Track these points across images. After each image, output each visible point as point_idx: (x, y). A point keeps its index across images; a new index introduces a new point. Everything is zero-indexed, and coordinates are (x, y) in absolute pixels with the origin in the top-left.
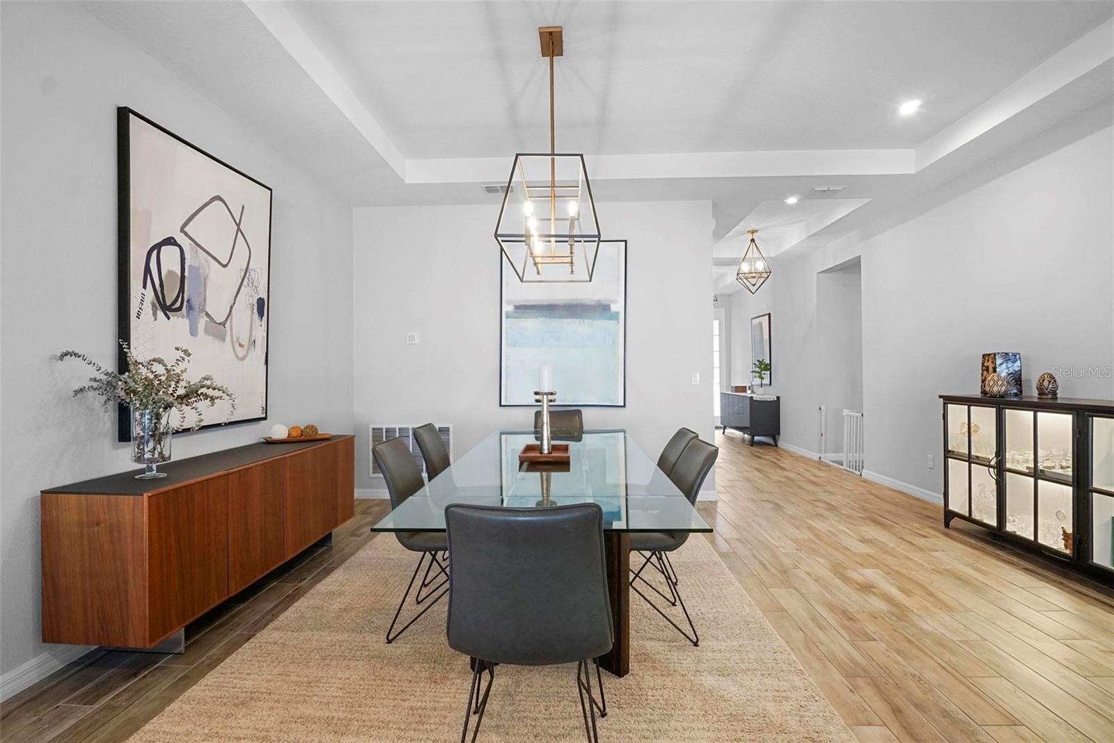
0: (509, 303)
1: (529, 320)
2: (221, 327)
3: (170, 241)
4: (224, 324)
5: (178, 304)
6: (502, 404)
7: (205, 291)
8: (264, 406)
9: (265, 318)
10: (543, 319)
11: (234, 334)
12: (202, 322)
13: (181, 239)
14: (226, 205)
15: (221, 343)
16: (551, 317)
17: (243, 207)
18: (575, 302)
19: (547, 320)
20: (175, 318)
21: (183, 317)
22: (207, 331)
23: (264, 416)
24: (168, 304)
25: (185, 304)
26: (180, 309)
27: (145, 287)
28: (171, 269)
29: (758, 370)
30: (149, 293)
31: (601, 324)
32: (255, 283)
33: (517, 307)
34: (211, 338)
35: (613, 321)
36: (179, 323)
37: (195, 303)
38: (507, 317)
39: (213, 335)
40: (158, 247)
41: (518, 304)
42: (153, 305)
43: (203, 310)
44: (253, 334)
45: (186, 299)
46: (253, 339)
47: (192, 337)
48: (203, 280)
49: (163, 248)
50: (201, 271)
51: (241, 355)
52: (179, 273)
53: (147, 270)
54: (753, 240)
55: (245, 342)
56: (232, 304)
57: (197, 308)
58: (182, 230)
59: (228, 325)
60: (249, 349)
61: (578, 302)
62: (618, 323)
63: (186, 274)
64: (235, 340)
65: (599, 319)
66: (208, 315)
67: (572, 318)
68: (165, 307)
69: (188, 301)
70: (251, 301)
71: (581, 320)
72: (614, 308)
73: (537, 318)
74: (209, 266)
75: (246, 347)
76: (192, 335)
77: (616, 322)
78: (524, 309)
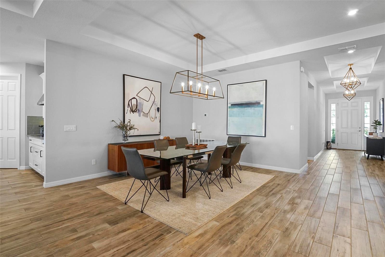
0: (229, 104)
1: (235, 108)
2: (147, 114)
3: (134, 98)
4: (148, 114)
5: (136, 110)
6: (228, 134)
7: (143, 107)
8: (160, 132)
9: (159, 112)
10: (239, 108)
11: (150, 116)
12: (142, 113)
13: (136, 97)
14: (148, 88)
15: (147, 118)
16: (241, 107)
17: (153, 88)
18: (249, 102)
19: (240, 108)
20: (135, 113)
21: (137, 113)
22: (143, 115)
23: (160, 134)
24: (133, 110)
25: (137, 110)
26: (136, 111)
27: (128, 108)
28: (134, 103)
29: (375, 125)
30: (129, 108)
31: (257, 109)
32: (156, 104)
33: (232, 105)
34: (144, 117)
35: (261, 108)
36: (136, 114)
37: (140, 110)
38: (229, 108)
39: (145, 116)
40: (131, 100)
41: (232, 104)
42: (130, 111)
43: (142, 111)
44: (156, 115)
45: (138, 109)
46: (156, 117)
47: (139, 117)
48: (142, 105)
49: (132, 100)
50: (141, 103)
51: (152, 120)
52: (136, 104)
53: (129, 104)
54: (351, 68)
55: (154, 117)
56: (150, 109)
57: (140, 111)
58: (137, 95)
59: (149, 114)
60: (155, 119)
61: (250, 102)
62: (263, 108)
63: (138, 104)
64: (151, 117)
65: (257, 107)
66: (143, 112)
67: (248, 107)
68: (133, 111)
69: (138, 110)
70: (155, 108)
71: (251, 108)
72: (261, 103)
73: (237, 108)
74: (143, 102)
75: (154, 119)
76: (139, 116)
77: (262, 108)
78: (234, 105)
